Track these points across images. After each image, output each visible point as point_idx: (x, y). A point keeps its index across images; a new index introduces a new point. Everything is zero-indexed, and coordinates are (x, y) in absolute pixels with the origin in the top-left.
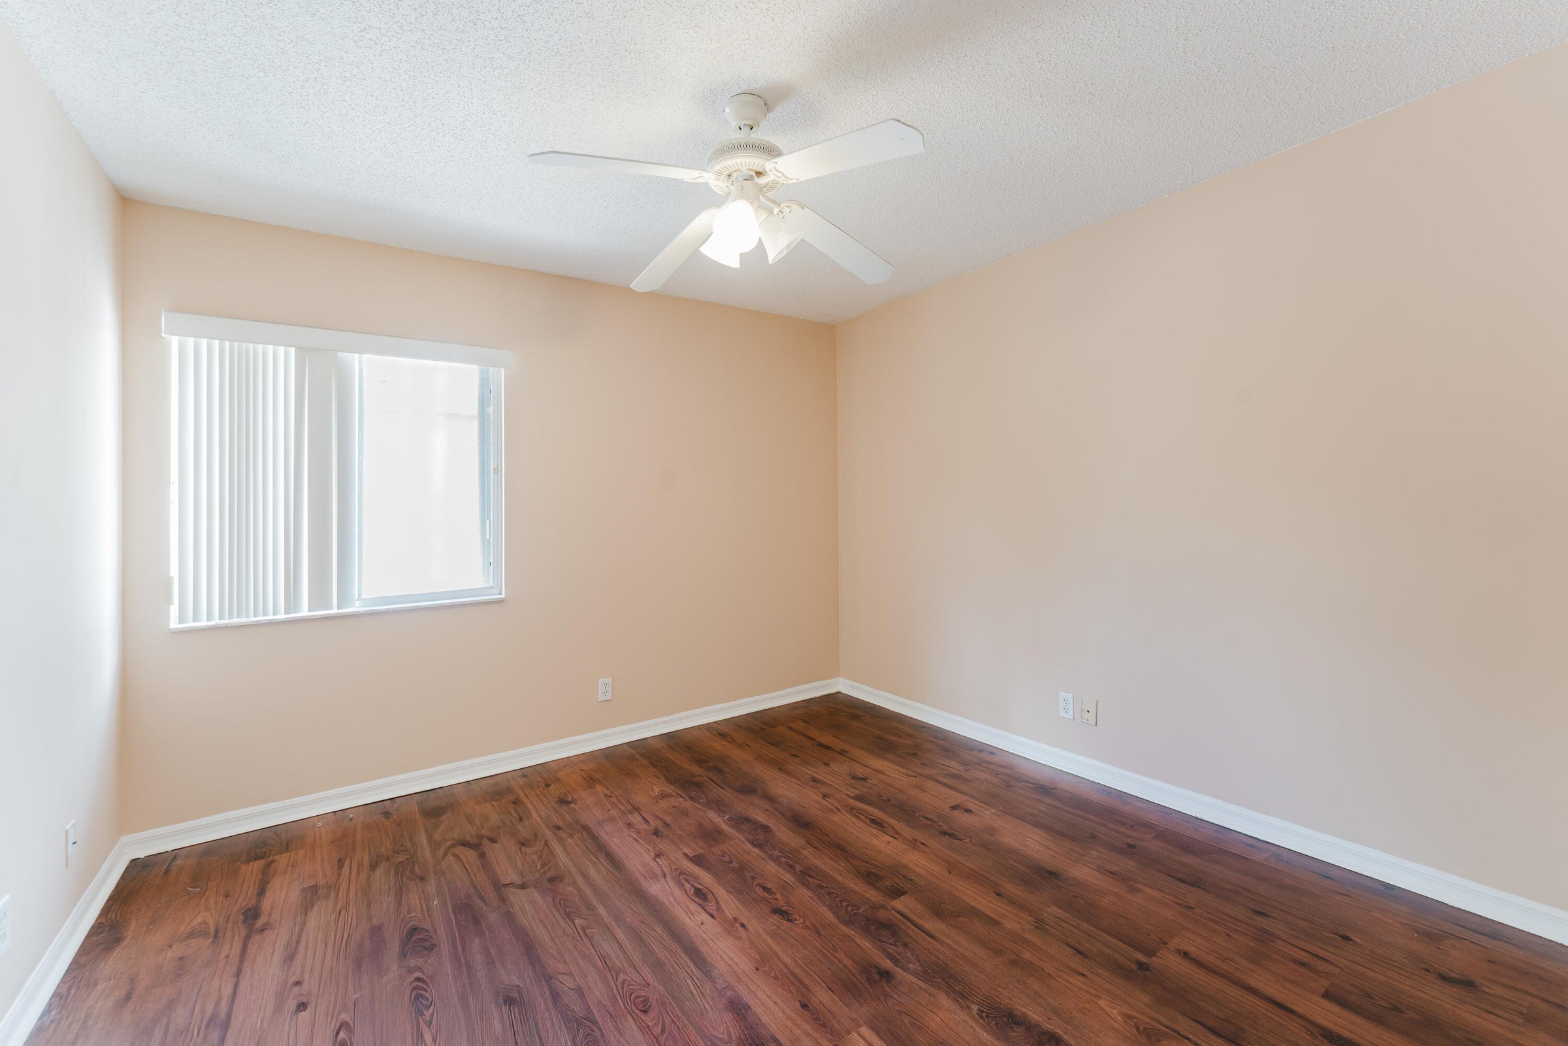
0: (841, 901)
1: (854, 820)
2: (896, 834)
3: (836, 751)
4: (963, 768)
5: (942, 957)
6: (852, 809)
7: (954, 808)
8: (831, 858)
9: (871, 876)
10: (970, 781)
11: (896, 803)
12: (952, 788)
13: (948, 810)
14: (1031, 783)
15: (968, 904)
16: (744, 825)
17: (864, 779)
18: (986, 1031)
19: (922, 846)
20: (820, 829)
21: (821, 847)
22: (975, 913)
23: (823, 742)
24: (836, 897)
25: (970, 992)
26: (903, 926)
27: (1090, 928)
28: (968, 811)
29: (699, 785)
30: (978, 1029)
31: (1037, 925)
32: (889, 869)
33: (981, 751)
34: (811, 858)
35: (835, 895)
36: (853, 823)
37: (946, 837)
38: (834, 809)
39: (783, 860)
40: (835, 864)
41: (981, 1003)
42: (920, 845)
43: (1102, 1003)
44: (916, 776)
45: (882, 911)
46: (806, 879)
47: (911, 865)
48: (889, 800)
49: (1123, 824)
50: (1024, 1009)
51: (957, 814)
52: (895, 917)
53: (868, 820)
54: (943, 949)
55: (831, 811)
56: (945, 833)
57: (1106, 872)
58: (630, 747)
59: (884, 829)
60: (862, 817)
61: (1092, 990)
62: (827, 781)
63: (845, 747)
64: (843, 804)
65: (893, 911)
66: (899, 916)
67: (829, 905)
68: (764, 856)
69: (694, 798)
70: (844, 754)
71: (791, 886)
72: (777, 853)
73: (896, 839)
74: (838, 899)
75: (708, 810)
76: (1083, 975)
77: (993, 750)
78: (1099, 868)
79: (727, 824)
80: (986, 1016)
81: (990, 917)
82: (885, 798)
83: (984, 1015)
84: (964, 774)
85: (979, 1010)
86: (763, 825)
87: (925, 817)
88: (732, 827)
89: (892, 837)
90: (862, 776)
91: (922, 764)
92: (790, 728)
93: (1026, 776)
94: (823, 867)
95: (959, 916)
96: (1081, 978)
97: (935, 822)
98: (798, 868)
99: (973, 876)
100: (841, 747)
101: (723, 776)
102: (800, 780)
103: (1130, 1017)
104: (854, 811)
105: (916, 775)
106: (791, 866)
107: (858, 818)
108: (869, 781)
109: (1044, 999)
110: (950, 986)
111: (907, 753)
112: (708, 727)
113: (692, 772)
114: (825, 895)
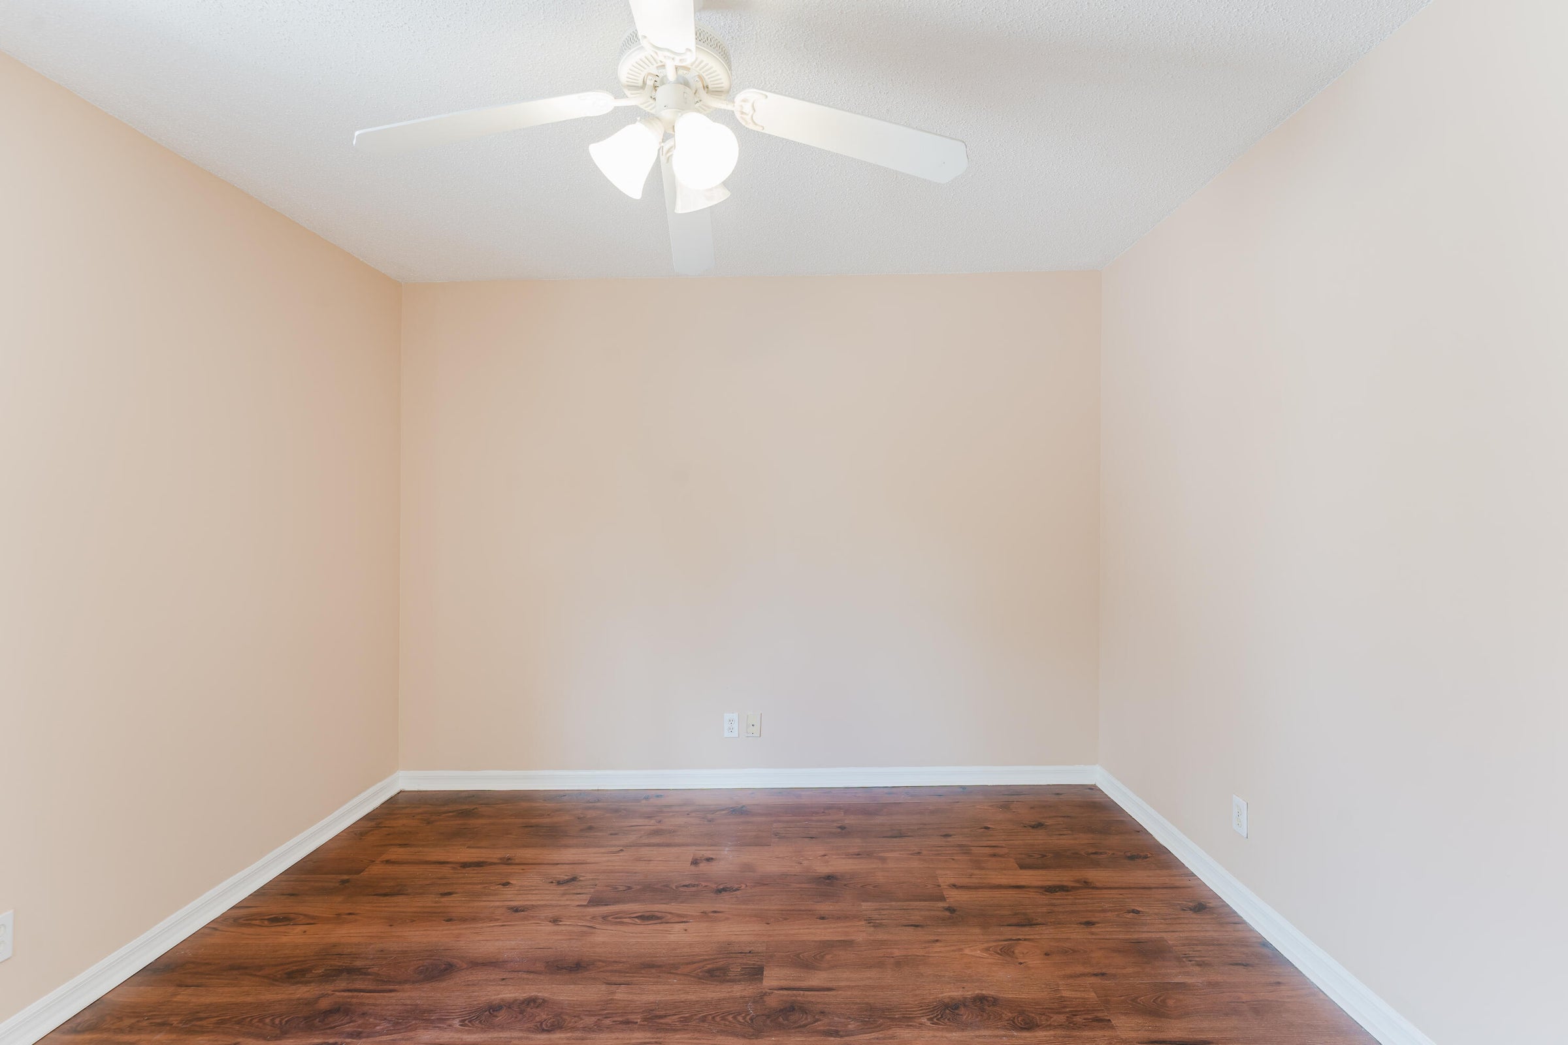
0: (723, 1019)
1: (619, 927)
2: (682, 919)
3: (495, 864)
4: (653, 822)
5: (858, 1001)
6: (604, 917)
7: (695, 862)
8: (656, 983)
9: (715, 974)
10: (674, 831)
11: (638, 887)
12: (668, 845)
13: (693, 868)
14: (723, 810)
15: (815, 941)
16: (497, 1017)
17: (574, 879)
18: (952, 1031)
19: (715, 915)
20: (600, 961)
21: (629, 979)
22: (827, 946)
23: (466, 860)
24: (713, 1018)
25: (907, 1011)
26: (799, 998)
27: (899, 903)
28: (709, 860)
29: (340, 1010)
30: (948, 1035)
31: (872, 924)
32: (721, 956)
33: (647, 798)
34: (635, 998)
35: (710, 1017)
36: (625, 932)
37: (724, 893)
38: (585, 929)
39: (608, 1022)
40: (667, 987)
41: (923, 1013)
42: (712, 914)
43: (967, 951)
44: (622, 850)
45: (766, 998)
46: (661, 1023)
47: (733, 938)
48: (629, 888)
49: (817, 813)
50: (945, 994)
51: (704, 867)
52: (783, 995)
53: (637, 920)
54: (849, 993)
55: (584, 934)
56: (719, 891)
57: (855, 856)
58: (64, 1033)
59: (663, 920)
60: (625, 920)
61: (953, 948)
62: (534, 903)
63: (507, 853)
64: (588, 918)
65: (776, 992)
66: (785, 992)
67: (718, 1032)
68: (578, 1034)
69: (361, 1032)
70: (510, 861)
71: (656, 1042)
72: (590, 1021)
73: (687, 922)
74: (718, 1019)
75: (411, 1034)
76: (937, 941)
77: (659, 793)
78: (846, 855)
79: (469, 1032)
80: (937, 1019)
81: (841, 940)
82: (621, 888)
83: (935, 1020)
84: (660, 827)
85: (928, 1019)
86: (525, 1000)
87: (683, 886)
88: (484, 1031)
89: (682, 922)
90: (566, 878)
91: (611, 834)
92: (388, 862)
93: (710, 805)
94: (659, 998)
95: (823, 957)
96: (938, 944)
97: (698, 885)
98: (638, 1018)
99: (787, 916)
100: (499, 856)
101: (369, 974)
102: (498, 920)
103: (987, 949)
104: (610, 918)
105: (621, 848)
106: (627, 1022)
107: (622, 923)
108: (581, 878)
109: (944, 976)
110: (893, 1019)
111: (582, 830)
112: (224, 919)
113: (299, 999)
114: (701, 1024)
